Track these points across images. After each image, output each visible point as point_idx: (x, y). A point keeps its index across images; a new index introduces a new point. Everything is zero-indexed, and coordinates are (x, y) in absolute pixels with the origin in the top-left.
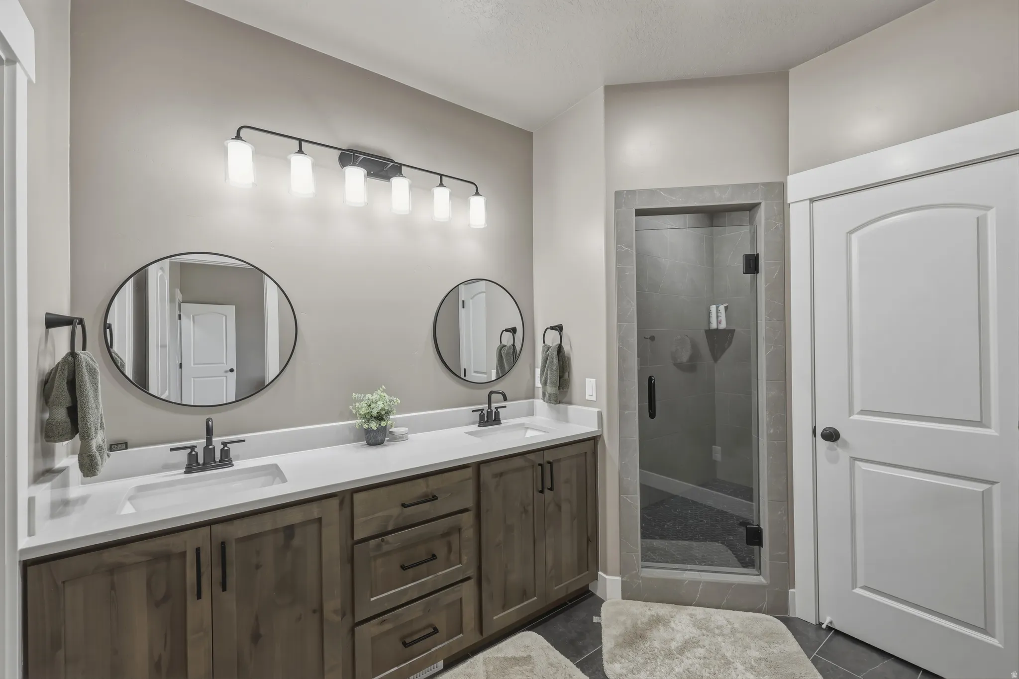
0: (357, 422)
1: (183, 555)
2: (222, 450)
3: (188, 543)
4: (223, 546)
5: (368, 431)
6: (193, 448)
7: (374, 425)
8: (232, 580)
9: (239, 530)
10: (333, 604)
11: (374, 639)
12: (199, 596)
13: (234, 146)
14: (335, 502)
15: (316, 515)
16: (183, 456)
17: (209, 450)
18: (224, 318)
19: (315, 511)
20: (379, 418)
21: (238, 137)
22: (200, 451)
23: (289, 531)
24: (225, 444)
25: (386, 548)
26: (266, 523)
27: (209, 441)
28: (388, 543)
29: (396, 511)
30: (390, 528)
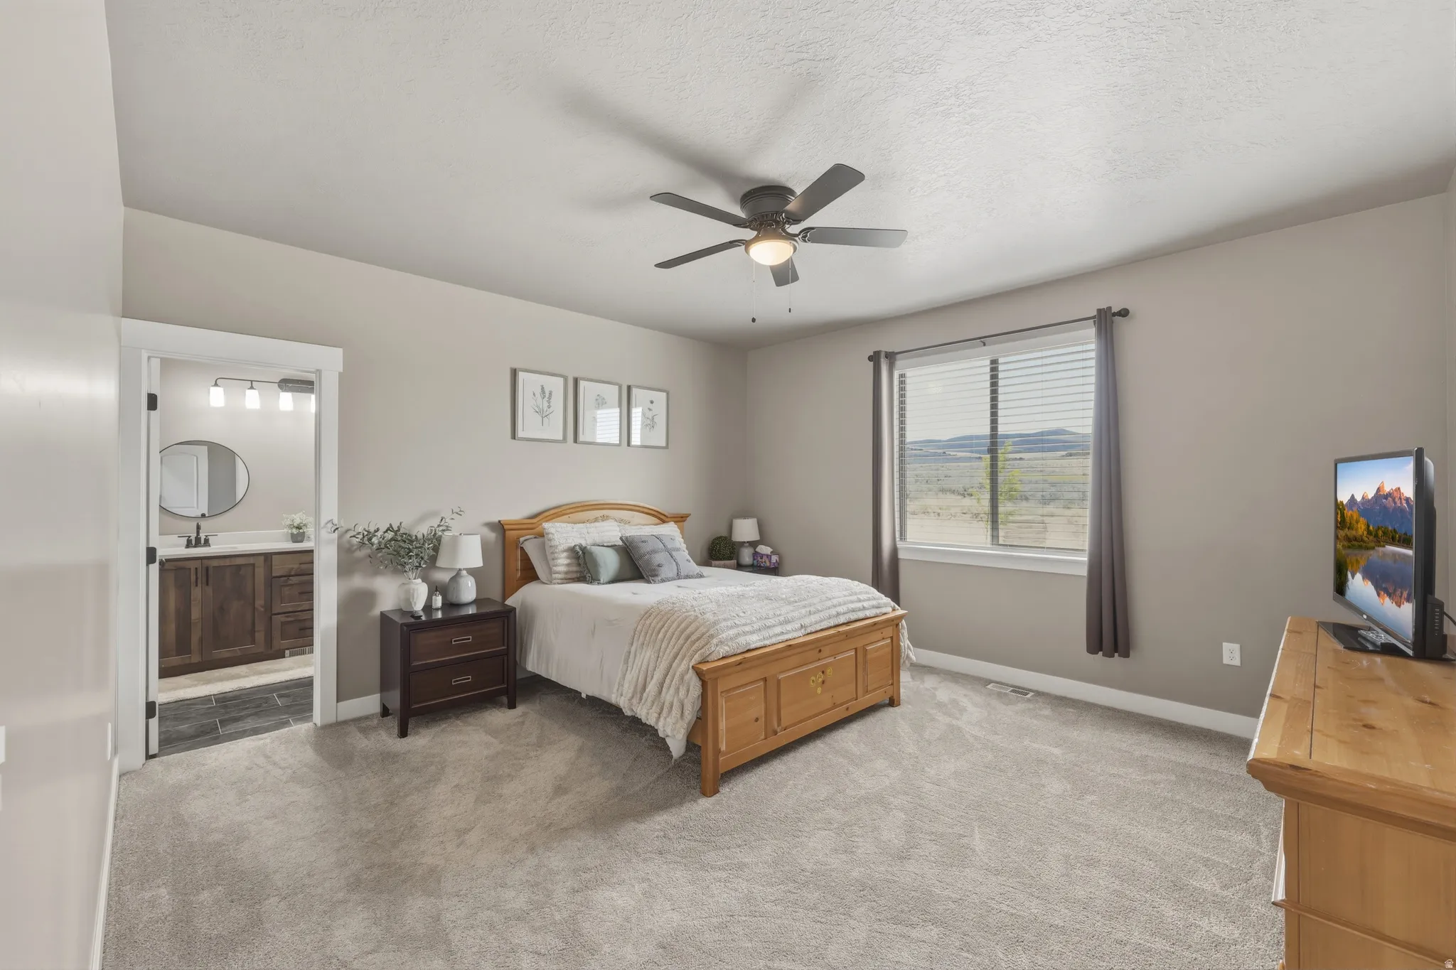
0: (285, 530)
1: (190, 569)
2: (205, 539)
3: (192, 565)
4: (207, 569)
5: (292, 535)
6: (189, 537)
7: (295, 531)
8: (211, 581)
9: (215, 563)
10: (259, 603)
11: (283, 624)
12: (197, 586)
13: (214, 390)
14: (262, 558)
15: (252, 562)
16: (184, 541)
17: (198, 539)
18: (195, 458)
19: (251, 560)
20: (298, 528)
21: (216, 385)
22: (193, 538)
23: (239, 567)
24: (206, 536)
25: (290, 582)
26: (227, 562)
27: (198, 533)
28: (291, 580)
29: (296, 566)
30: (293, 573)
